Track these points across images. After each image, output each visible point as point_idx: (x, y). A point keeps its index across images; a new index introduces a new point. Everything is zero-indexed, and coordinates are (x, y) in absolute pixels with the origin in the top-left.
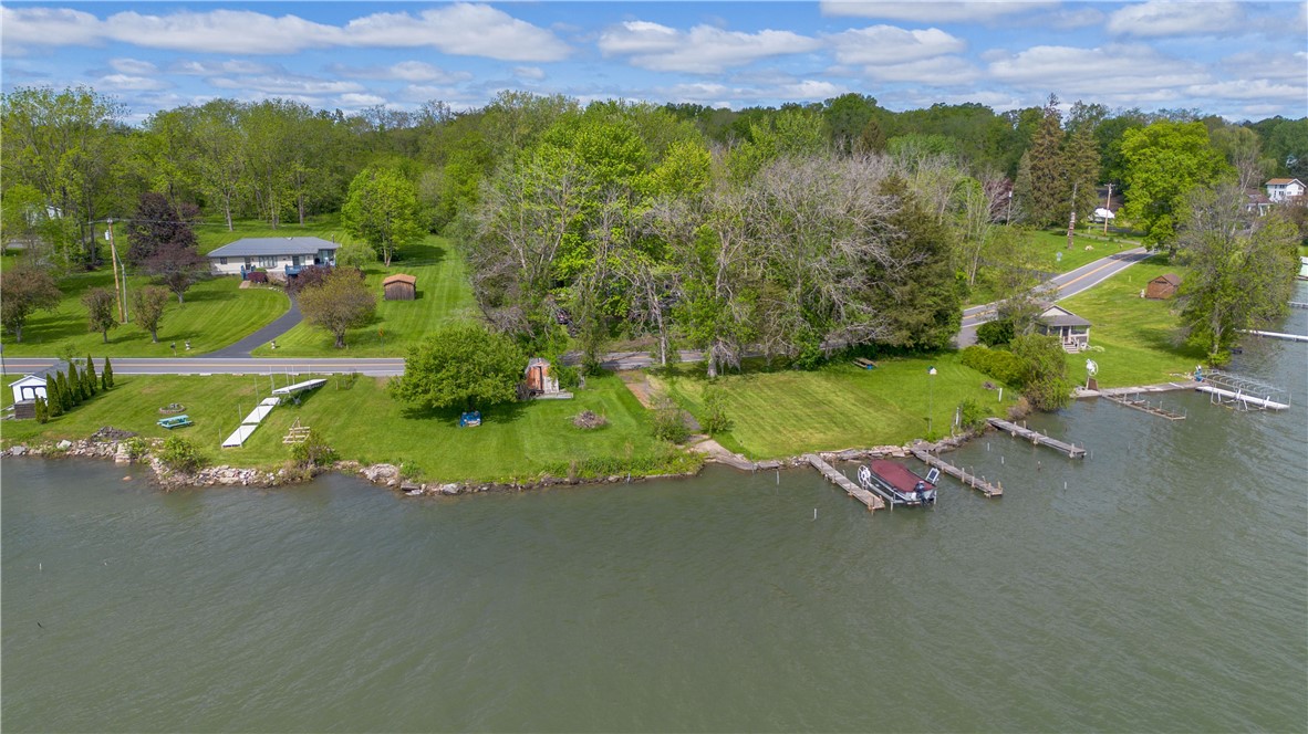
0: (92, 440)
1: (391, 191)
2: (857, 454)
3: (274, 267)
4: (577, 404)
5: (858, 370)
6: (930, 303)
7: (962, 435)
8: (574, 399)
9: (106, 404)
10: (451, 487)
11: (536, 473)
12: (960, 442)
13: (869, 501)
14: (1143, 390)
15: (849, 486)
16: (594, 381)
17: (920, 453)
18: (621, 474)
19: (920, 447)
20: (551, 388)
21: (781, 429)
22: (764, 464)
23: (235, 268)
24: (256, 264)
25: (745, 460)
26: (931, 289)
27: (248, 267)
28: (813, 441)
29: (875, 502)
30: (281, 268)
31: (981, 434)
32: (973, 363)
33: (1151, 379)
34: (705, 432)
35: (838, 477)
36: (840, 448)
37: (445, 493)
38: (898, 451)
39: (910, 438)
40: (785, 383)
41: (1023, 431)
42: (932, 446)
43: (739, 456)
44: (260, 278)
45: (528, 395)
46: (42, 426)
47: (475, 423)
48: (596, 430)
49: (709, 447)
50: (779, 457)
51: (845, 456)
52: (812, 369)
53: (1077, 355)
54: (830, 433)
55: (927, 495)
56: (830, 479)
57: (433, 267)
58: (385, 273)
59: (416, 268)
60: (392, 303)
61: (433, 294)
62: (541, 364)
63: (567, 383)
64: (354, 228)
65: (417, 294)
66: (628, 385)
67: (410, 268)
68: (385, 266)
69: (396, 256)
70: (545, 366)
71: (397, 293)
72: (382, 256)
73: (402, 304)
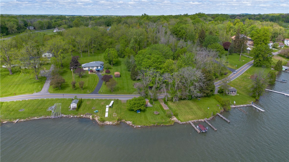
0: (86, 115)
1: (113, 54)
2: (197, 121)
3: (93, 68)
4: (153, 108)
5: (197, 100)
6: (210, 89)
7: (213, 117)
8: (153, 107)
9: (83, 106)
10: (140, 126)
11: (151, 124)
12: (212, 118)
13: (198, 131)
14: (243, 106)
15: (195, 128)
16: (155, 102)
17: (206, 121)
18: (163, 124)
19: (206, 119)
20: (149, 104)
21: (185, 115)
22: (183, 123)
23: (87, 69)
24: (90, 68)
25: (180, 122)
26: (210, 87)
27: (89, 68)
28: (190, 118)
29: (199, 131)
30: (95, 68)
31: (215, 117)
32: (216, 99)
33: (245, 103)
34: (174, 115)
35: (194, 126)
36: (194, 120)
37: (139, 127)
38: (203, 120)
39: (205, 117)
40: (185, 103)
41: (222, 116)
42: (208, 119)
43: (179, 121)
44: (92, 71)
45: (146, 106)
46: (77, 112)
47: (140, 112)
48: (158, 115)
49: (175, 119)
50: (185, 121)
51: (195, 121)
52: (190, 100)
53: (234, 96)
54: (193, 116)
55: (206, 131)
56: (193, 126)
57: (120, 66)
58: (112, 68)
59: (117, 67)
60: (116, 78)
61: (122, 75)
62: (147, 100)
63: (151, 103)
64: (106, 59)
65: (120, 76)
66: (161, 103)
67: (116, 67)
68: (111, 66)
69: (113, 64)
70: (148, 101)
71: (117, 76)
72: (111, 65)
73: (118, 79)
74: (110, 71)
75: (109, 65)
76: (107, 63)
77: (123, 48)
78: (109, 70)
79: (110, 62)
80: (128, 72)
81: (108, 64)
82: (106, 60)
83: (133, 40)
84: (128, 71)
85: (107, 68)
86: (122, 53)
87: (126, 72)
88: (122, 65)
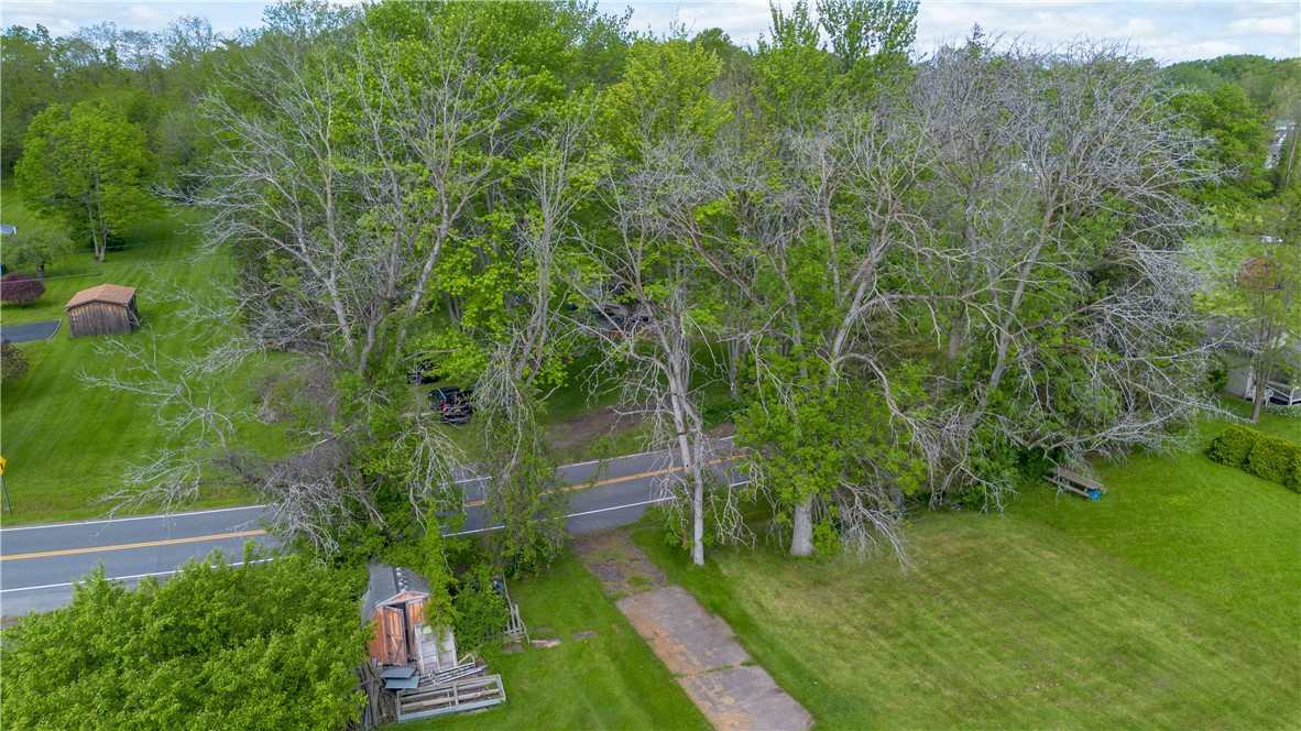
58: (92, 275)
62: (405, 596)
63: (476, 633)
66: (625, 607)
70: (416, 600)
71: (95, 325)
72: (94, 248)
74: (37, 288)
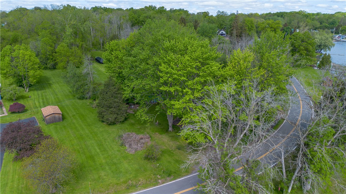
57: (50, 89)
58: (29, 97)
59: (42, 91)
60: (52, 126)
61: (65, 114)
64: (5, 74)
65: (63, 118)
67: (40, 92)
68: (26, 92)
69: (30, 86)
71: (53, 120)
72: (24, 88)
73: (58, 126)
74: (23, 107)
75: (17, 88)
76: (11, 84)
77: (49, 48)
78: (21, 102)
79: (20, 81)
80: (78, 101)
81: (14, 86)
82: (6, 78)
83: (69, 31)
84: (80, 99)
85: (14, 99)
86: (48, 59)
87: (73, 101)
88: (54, 86)
